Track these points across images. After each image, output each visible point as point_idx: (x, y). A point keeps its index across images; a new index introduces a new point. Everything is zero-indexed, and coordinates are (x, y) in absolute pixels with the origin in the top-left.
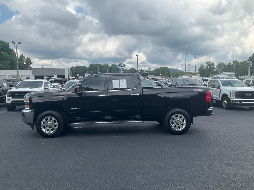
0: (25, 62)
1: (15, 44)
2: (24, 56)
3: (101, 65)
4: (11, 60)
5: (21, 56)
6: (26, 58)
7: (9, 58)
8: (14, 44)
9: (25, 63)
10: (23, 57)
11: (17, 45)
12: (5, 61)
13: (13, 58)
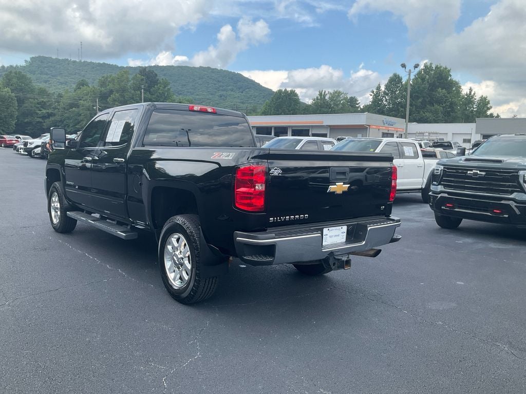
0: (475, 106)
1: (407, 70)
2: (474, 94)
4: (448, 104)
5: (468, 93)
6: (477, 97)
7: (446, 100)
8: (405, 68)
9: (476, 108)
10: (472, 97)
11: (410, 70)
12: (436, 106)
13: (453, 100)
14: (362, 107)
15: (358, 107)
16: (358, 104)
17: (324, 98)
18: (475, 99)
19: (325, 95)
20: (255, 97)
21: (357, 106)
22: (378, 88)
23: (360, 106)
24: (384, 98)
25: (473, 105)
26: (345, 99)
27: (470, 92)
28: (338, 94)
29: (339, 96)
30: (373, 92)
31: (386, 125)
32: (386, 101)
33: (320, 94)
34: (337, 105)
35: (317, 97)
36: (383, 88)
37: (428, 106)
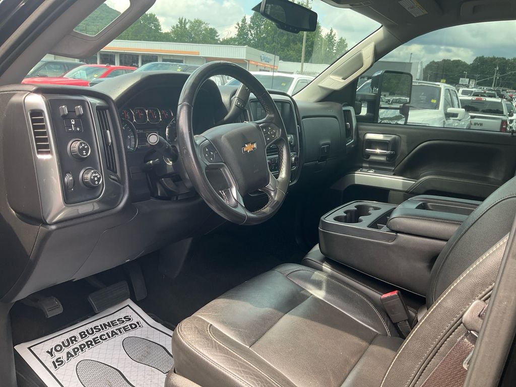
0: (334, 48)
2: (335, 35)
3: (507, 59)
5: (329, 34)
6: (337, 39)
9: (335, 50)
10: (333, 37)
14: (221, 40)
15: (217, 40)
16: (217, 36)
17: (185, 26)
18: (335, 41)
19: (185, 23)
20: (102, 20)
21: (216, 38)
22: (244, 20)
23: (219, 39)
24: (249, 32)
25: (333, 47)
26: (206, 29)
27: (331, 33)
28: (198, 23)
29: (199, 26)
30: (238, 24)
31: (263, 62)
32: (252, 35)
33: (181, 22)
34: (198, 35)
35: (177, 25)
36: (248, 21)
37: (292, 44)
